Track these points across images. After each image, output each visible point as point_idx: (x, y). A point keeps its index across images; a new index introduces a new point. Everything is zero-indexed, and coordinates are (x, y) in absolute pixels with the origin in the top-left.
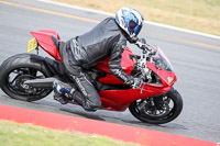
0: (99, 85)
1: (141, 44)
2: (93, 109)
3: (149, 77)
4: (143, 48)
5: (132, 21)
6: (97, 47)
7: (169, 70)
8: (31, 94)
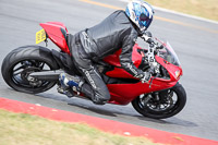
0: (106, 78)
1: (147, 38)
2: (101, 102)
3: (157, 71)
4: (149, 42)
5: (142, 14)
6: (108, 40)
7: (176, 64)
8: (36, 87)
